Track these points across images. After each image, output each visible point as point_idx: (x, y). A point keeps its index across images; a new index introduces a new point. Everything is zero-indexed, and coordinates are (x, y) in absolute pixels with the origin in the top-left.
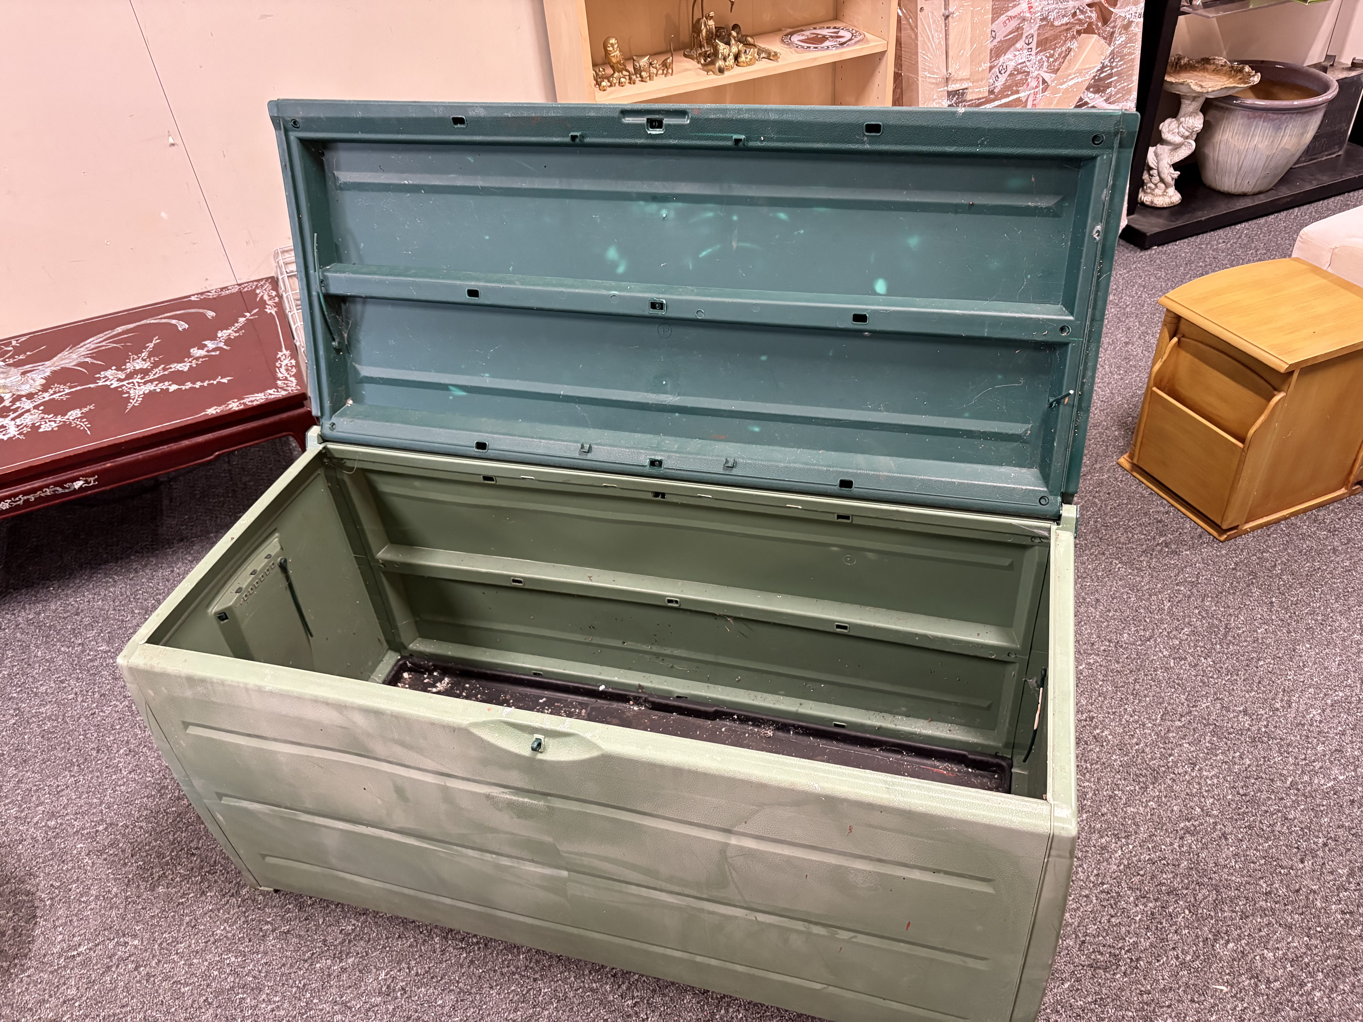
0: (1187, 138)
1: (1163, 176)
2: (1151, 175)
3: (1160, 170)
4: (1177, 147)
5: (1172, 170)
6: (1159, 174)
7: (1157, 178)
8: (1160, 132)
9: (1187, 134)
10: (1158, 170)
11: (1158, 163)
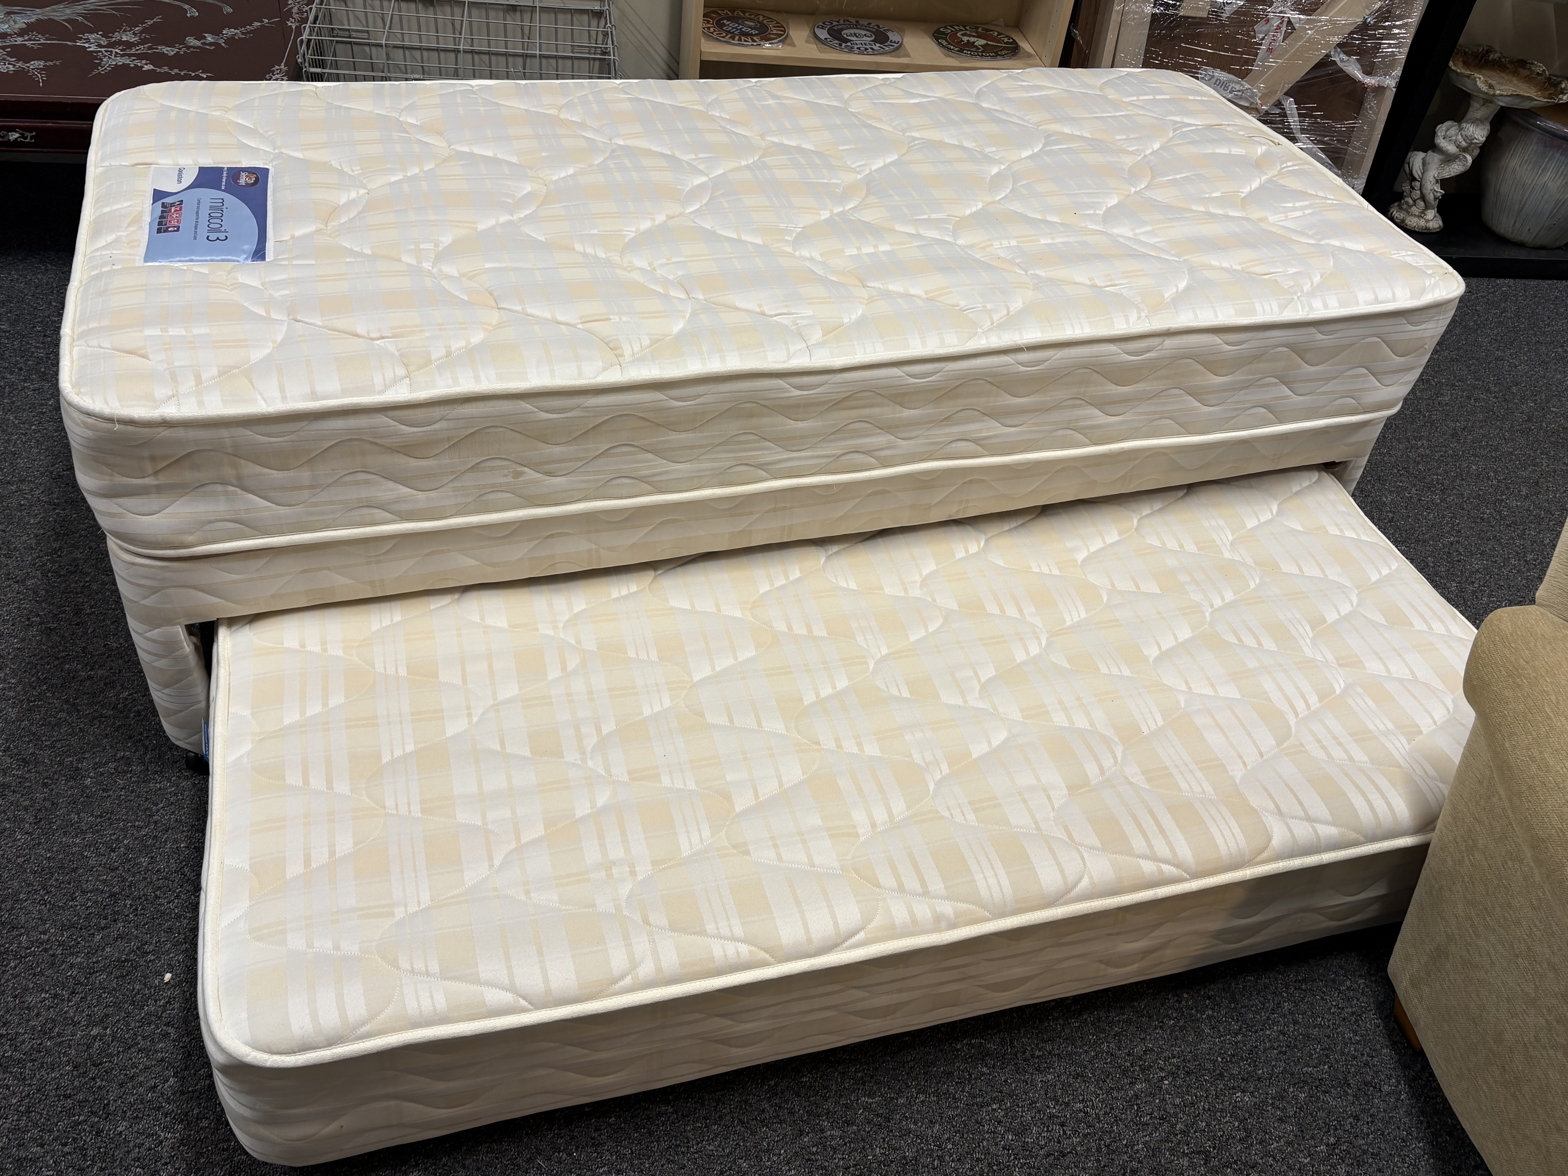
0: (1465, 150)
1: (1424, 191)
2: (1413, 188)
3: (1423, 182)
4: (1449, 159)
5: (1437, 188)
6: (1421, 189)
7: (1418, 192)
8: (1434, 134)
9: (1464, 144)
10: (1421, 182)
11: (1423, 174)
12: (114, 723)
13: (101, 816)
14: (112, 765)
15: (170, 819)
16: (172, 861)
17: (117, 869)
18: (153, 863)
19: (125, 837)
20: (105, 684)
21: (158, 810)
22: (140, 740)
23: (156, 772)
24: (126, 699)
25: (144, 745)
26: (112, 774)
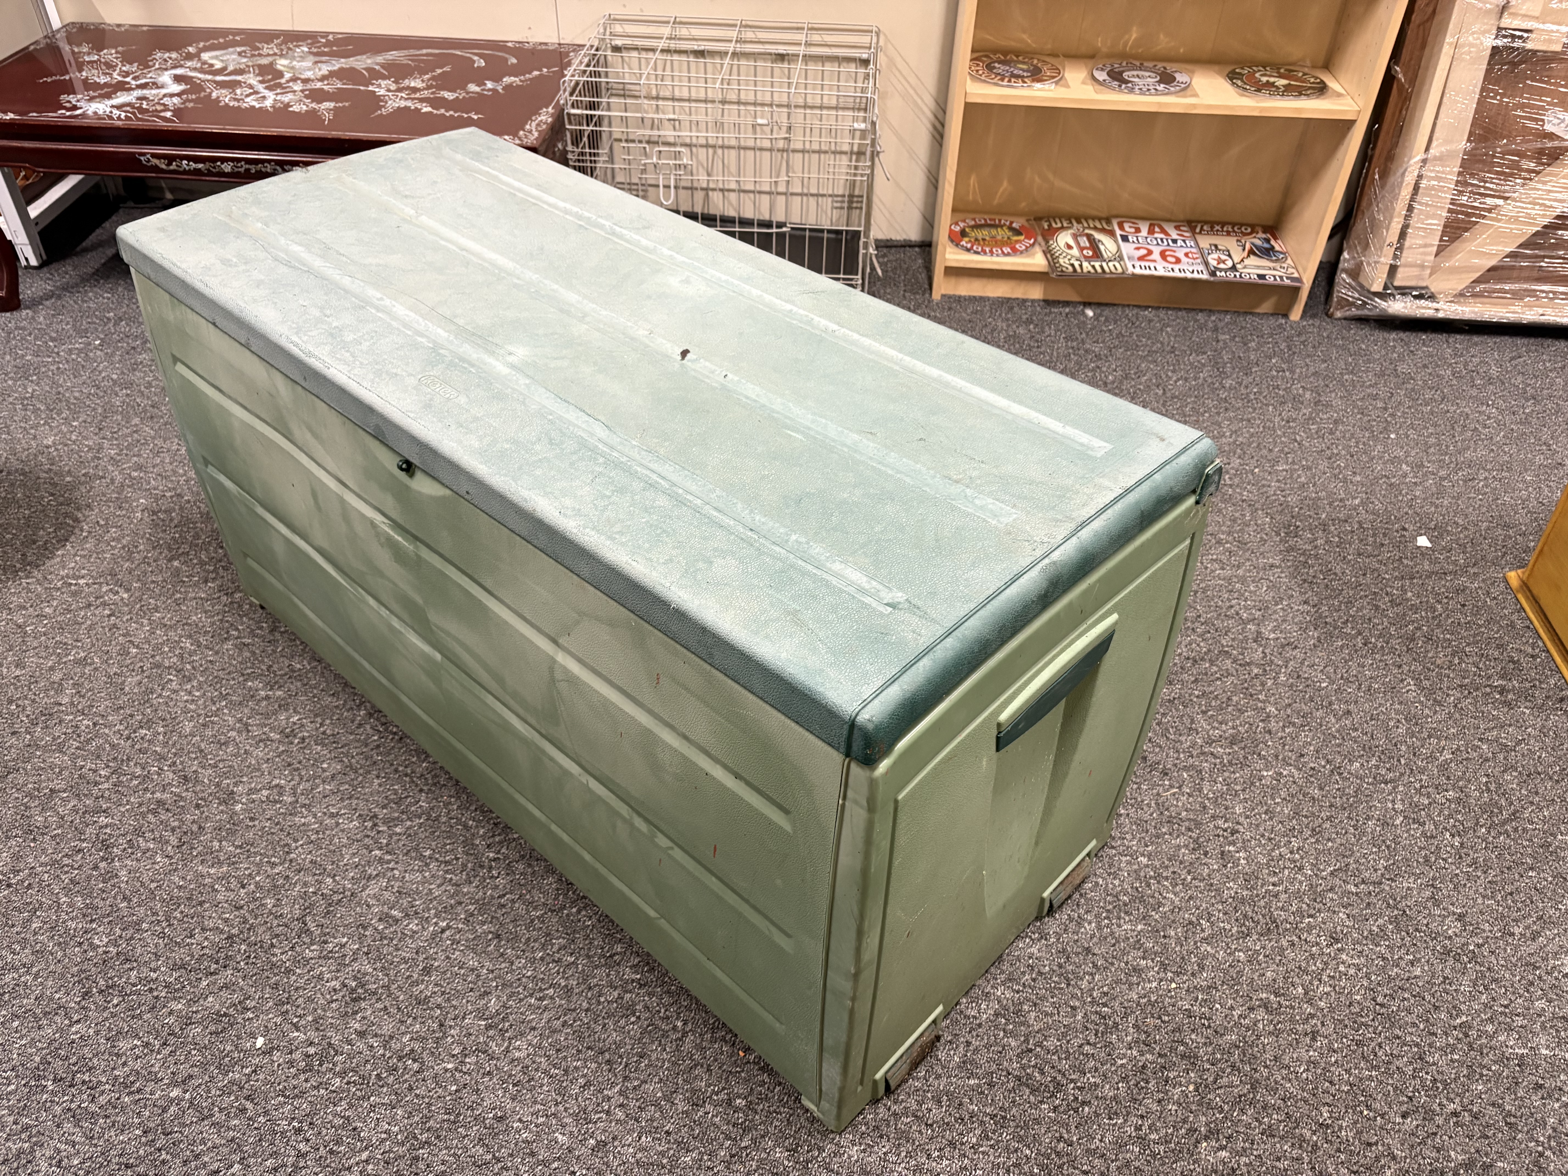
12: (278, 748)
13: (241, 847)
14: (265, 793)
15: (304, 860)
16: (297, 907)
17: (242, 907)
18: (278, 906)
19: (258, 873)
20: (280, 706)
21: (297, 848)
22: (298, 769)
23: (304, 806)
24: (295, 724)
25: (299, 774)
26: (263, 802)
